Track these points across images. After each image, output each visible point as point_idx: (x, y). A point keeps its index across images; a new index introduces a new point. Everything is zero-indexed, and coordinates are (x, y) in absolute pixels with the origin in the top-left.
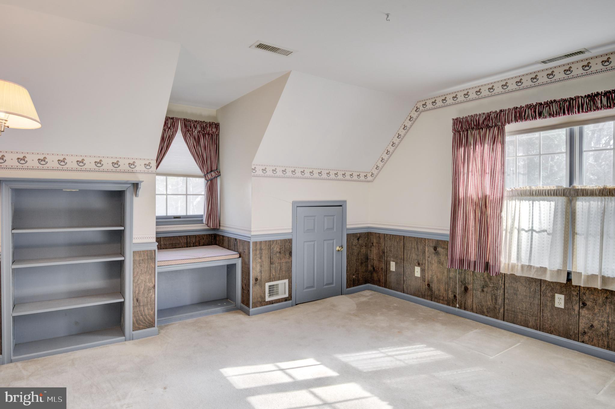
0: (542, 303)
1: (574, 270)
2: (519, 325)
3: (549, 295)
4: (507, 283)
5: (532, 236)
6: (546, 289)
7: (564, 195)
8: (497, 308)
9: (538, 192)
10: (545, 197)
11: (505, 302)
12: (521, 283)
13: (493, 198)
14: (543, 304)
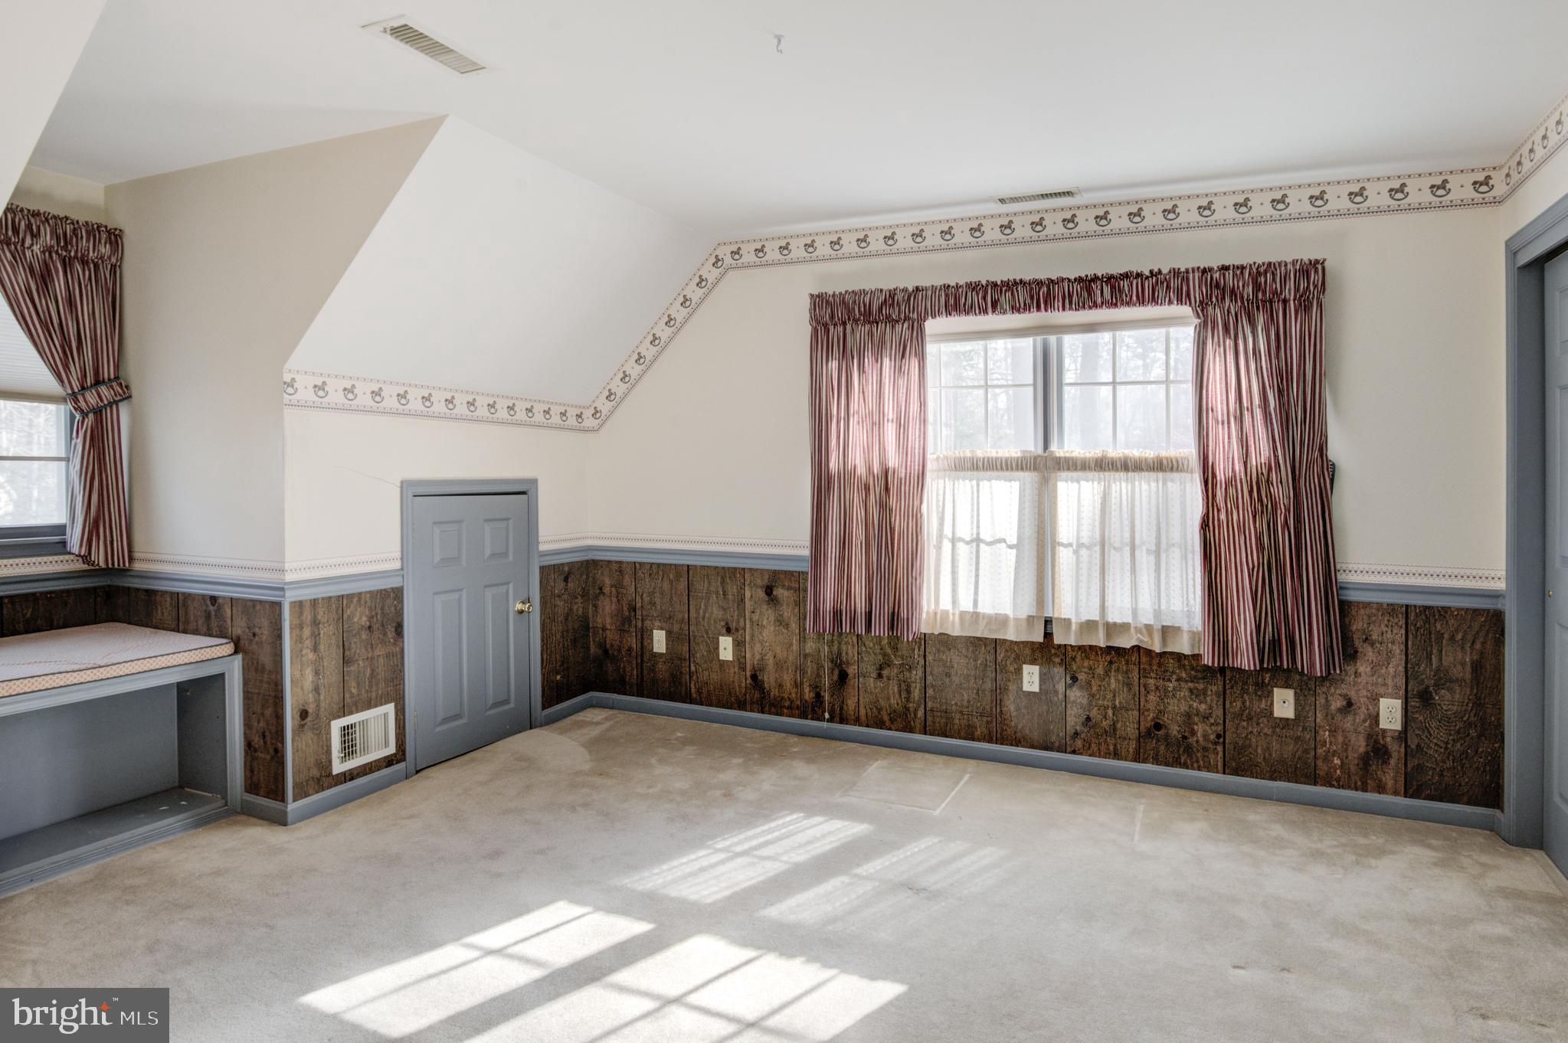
0: (998, 687)
1: (1056, 616)
2: (956, 738)
3: (1012, 669)
4: (930, 653)
5: (978, 552)
6: (1006, 658)
7: (1035, 469)
8: (911, 709)
9: (988, 461)
10: (1001, 473)
11: (927, 695)
12: (958, 650)
13: (906, 473)
14: (1000, 689)
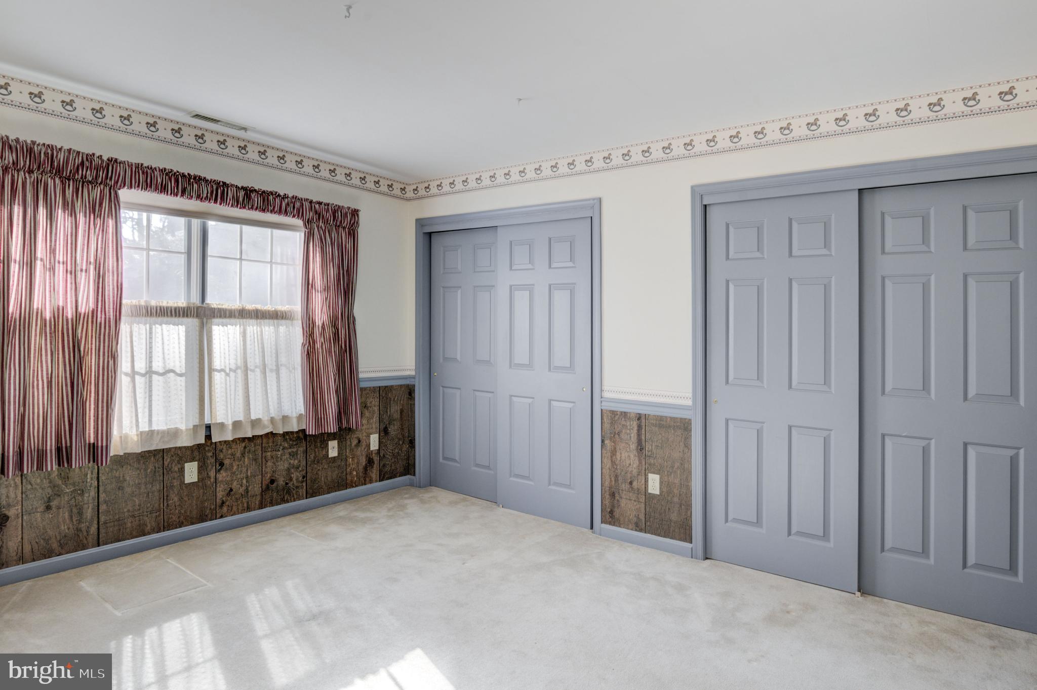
0: (165, 486)
1: (213, 422)
2: (129, 539)
3: (176, 469)
4: (102, 474)
5: (150, 382)
6: (172, 461)
7: (197, 316)
9: (161, 309)
10: (169, 319)
11: (100, 511)
12: (130, 465)
14: (167, 487)
